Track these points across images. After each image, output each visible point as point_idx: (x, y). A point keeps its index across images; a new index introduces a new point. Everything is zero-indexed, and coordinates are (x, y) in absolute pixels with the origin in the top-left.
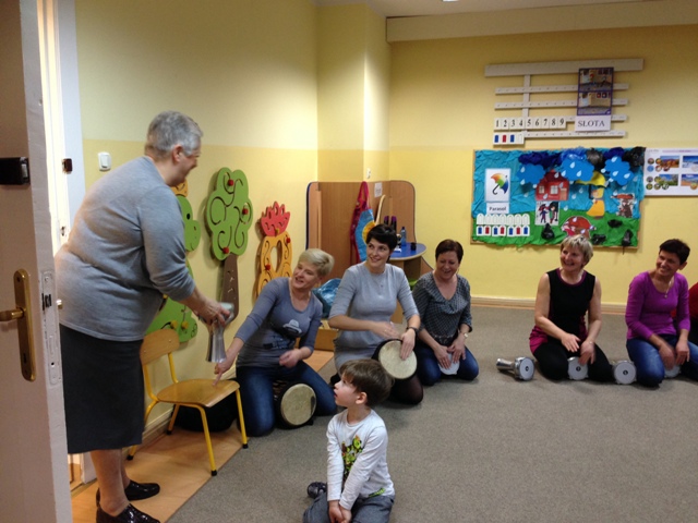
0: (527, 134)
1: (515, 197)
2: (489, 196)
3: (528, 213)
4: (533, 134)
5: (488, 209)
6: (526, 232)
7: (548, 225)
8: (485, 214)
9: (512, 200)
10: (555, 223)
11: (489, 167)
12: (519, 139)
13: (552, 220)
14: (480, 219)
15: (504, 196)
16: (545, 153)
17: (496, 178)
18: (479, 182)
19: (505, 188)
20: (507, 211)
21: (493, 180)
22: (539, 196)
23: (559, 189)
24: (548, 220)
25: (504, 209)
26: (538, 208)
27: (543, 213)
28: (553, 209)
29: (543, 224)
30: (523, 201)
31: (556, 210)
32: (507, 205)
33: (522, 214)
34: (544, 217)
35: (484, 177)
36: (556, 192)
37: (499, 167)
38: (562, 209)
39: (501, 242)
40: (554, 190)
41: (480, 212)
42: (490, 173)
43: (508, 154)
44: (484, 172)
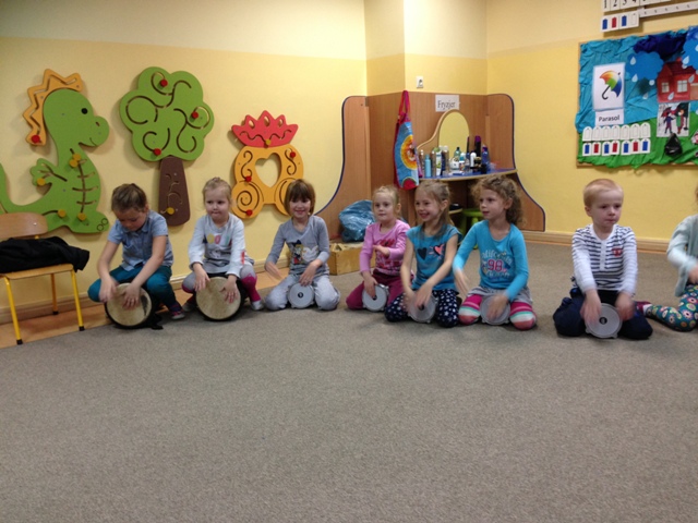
0: (642, 13)
1: (630, 101)
2: (598, 102)
3: (647, 121)
4: (650, 12)
5: (597, 120)
6: (645, 148)
7: (674, 136)
8: (593, 127)
9: (627, 105)
10: (684, 134)
11: (599, 63)
12: (633, 22)
13: (680, 129)
14: (588, 134)
15: (617, 101)
16: (667, 36)
17: (606, 78)
18: (585, 85)
19: (617, 89)
20: (621, 121)
21: (603, 81)
22: (662, 96)
23: (688, 84)
24: (675, 129)
25: (618, 118)
26: (660, 114)
27: (668, 120)
28: (680, 114)
29: (668, 135)
30: (642, 105)
31: (686, 115)
32: (621, 113)
33: (640, 123)
34: (669, 126)
35: (591, 78)
36: (685, 90)
37: (611, 62)
38: (693, 112)
39: (612, 163)
40: (682, 87)
41: (587, 124)
42: (599, 71)
43: (620, 43)
44: (591, 71)
